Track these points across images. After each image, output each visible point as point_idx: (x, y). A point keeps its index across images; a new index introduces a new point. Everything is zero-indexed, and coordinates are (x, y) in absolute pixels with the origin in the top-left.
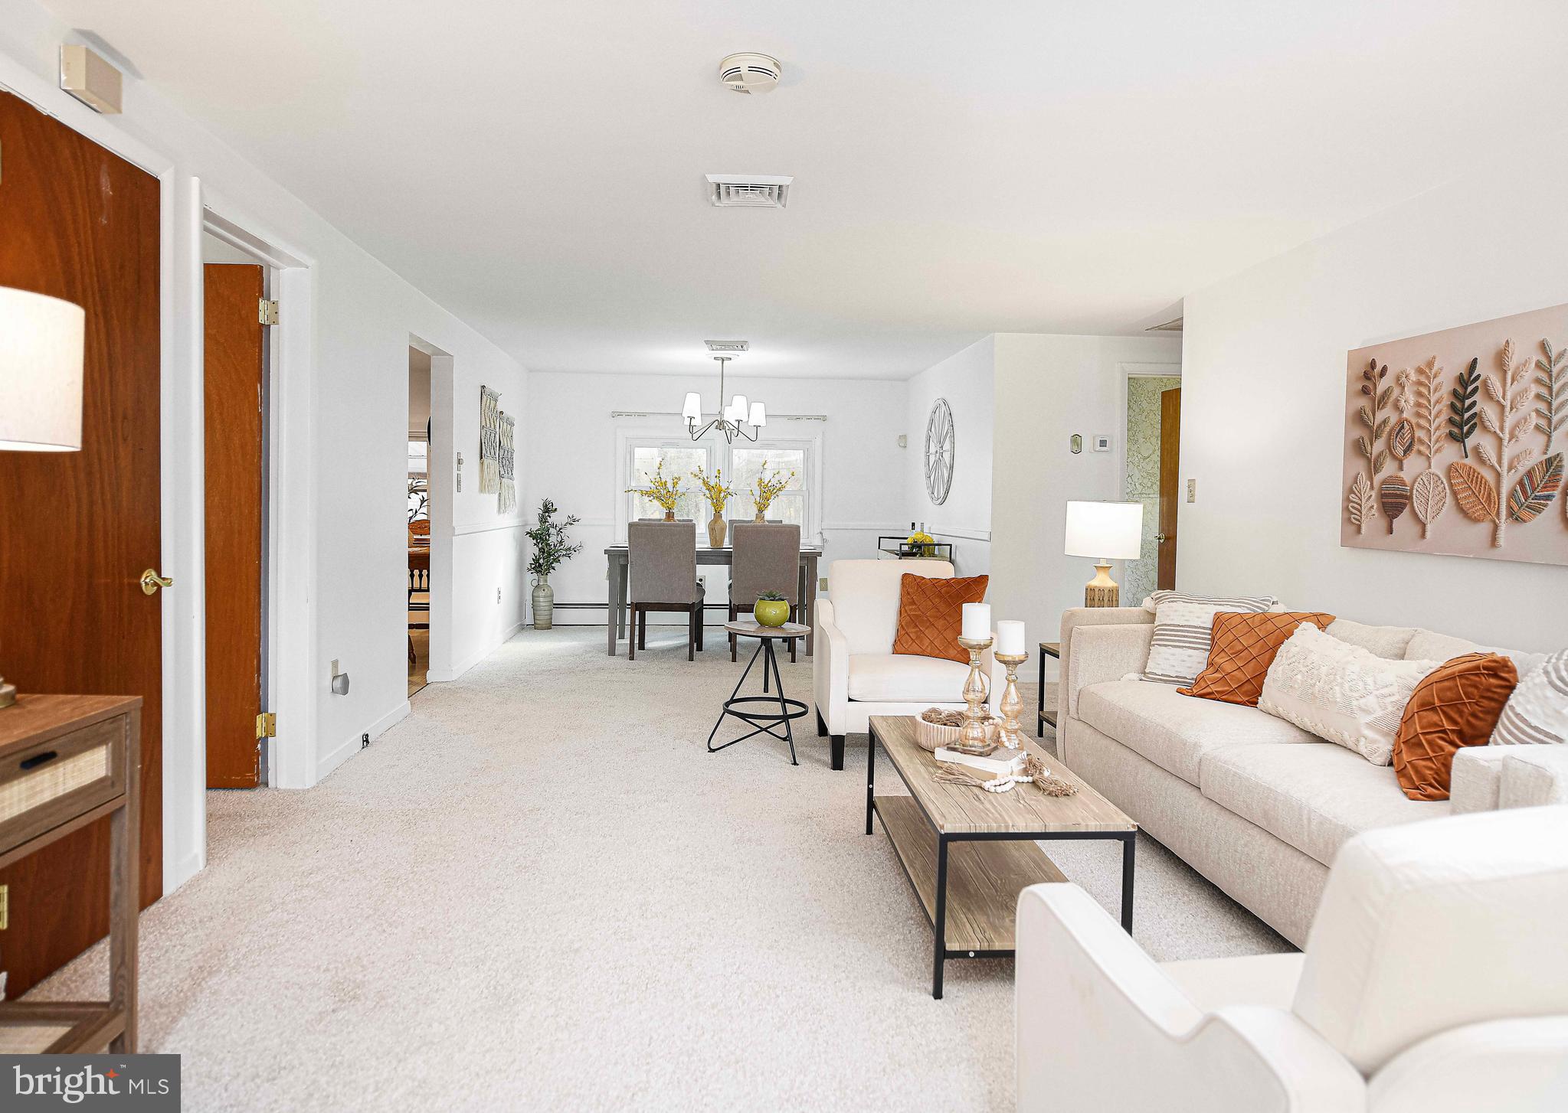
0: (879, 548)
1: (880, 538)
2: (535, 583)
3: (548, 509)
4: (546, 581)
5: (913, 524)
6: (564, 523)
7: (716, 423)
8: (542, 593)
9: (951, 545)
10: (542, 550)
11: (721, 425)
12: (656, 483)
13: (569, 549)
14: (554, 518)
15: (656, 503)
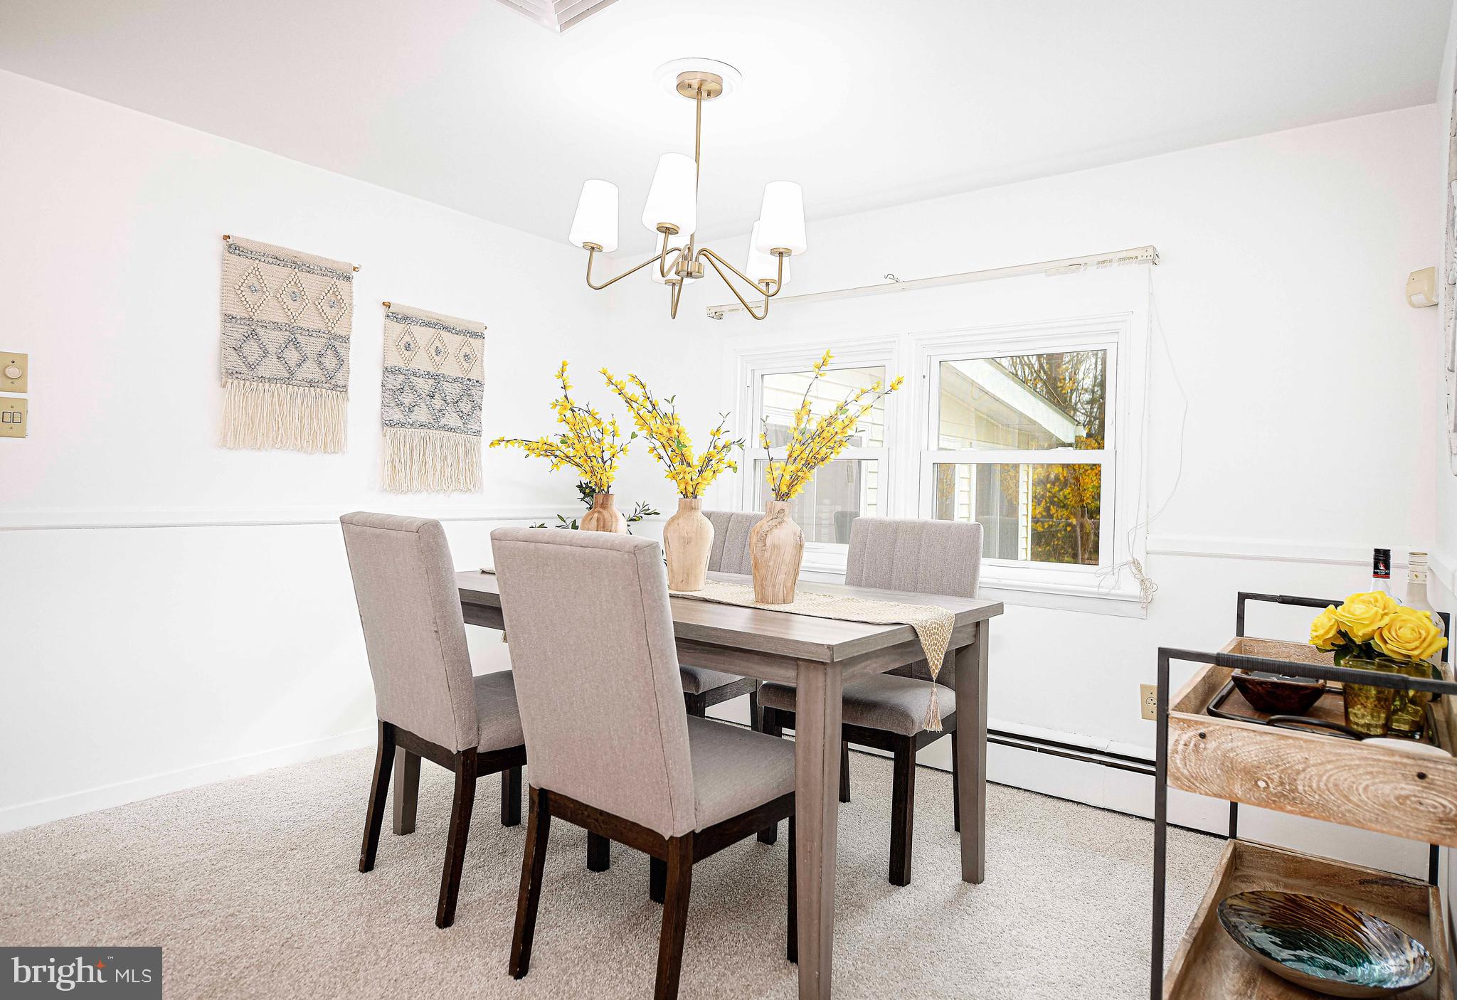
1: (1242, 597)
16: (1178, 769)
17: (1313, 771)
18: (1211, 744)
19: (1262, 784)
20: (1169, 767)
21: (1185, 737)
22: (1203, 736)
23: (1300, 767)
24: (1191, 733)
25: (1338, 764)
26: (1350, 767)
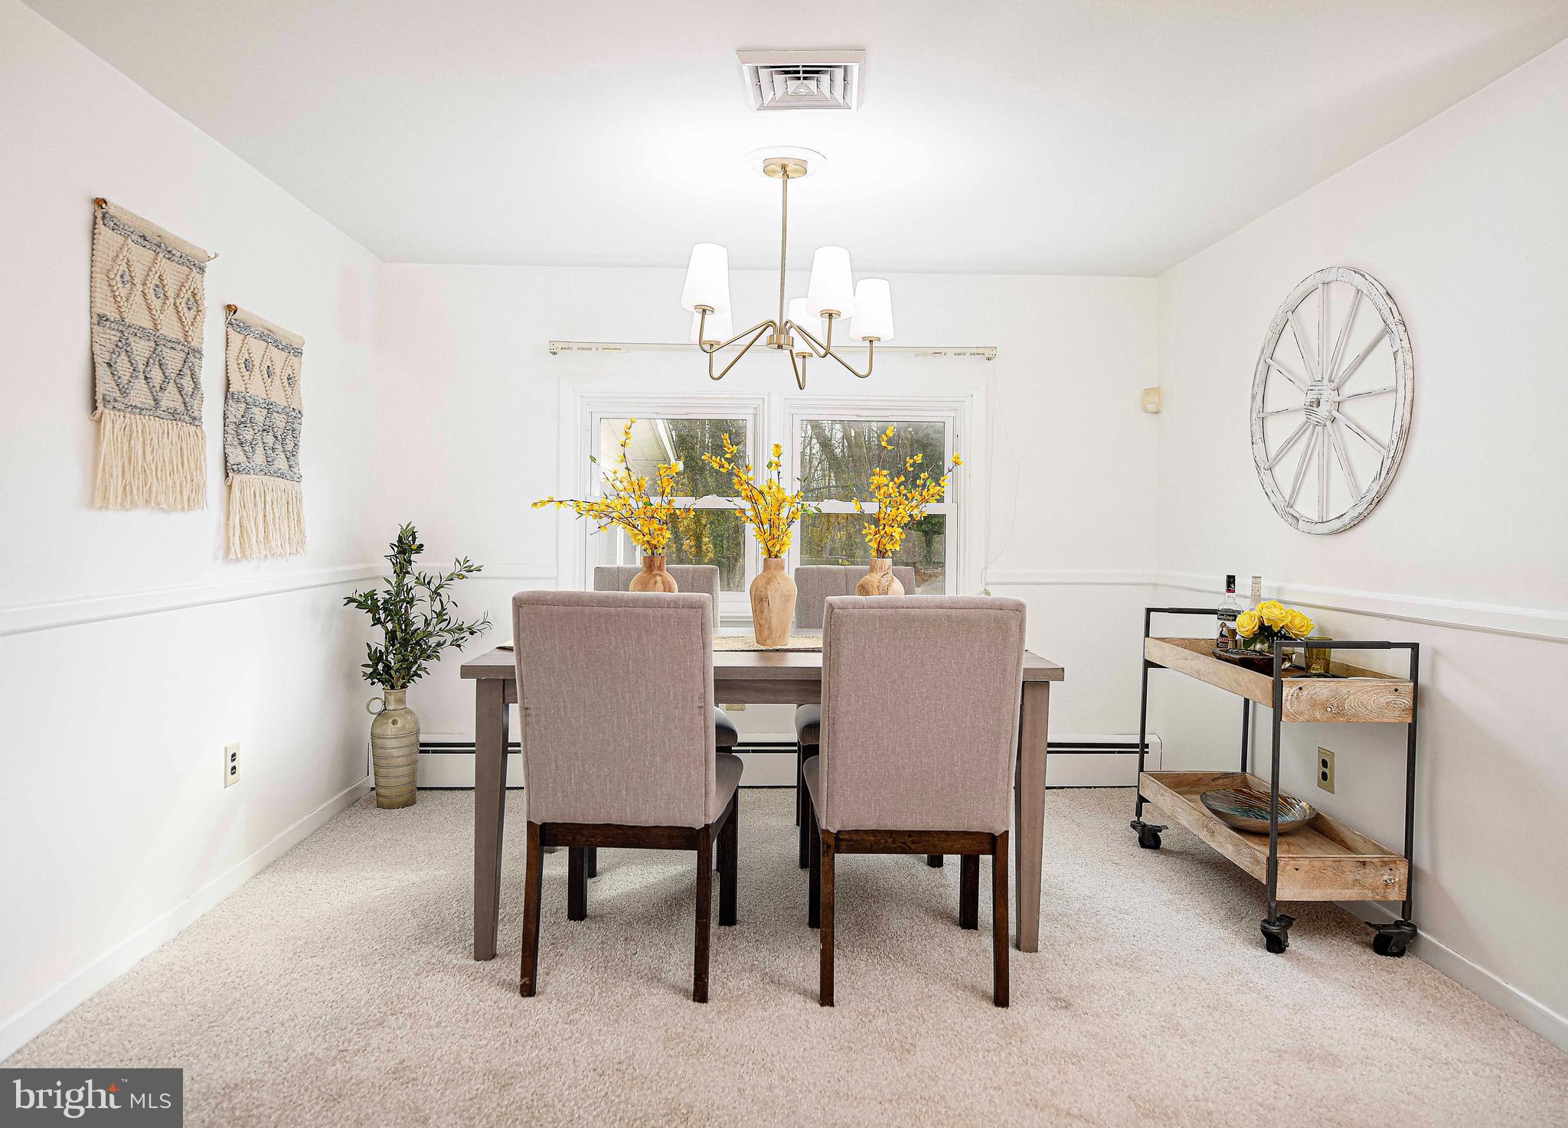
0: (1147, 635)
1: (1149, 611)
2: (377, 706)
3: (406, 547)
4: (401, 701)
5: (1231, 580)
6: (446, 575)
7: (770, 331)
8: (390, 729)
9: (1415, 647)
10: (391, 636)
11: (779, 333)
12: (618, 484)
13: (461, 629)
14: (420, 564)
15: (620, 531)
16: (1288, 710)
17: (1351, 697)
18: (1305, 693)
19: (1329, 709)
20: (1283, 710)
21: (1292, 691)
22: (1301, 689)
23: (1346, 697)
24: (1295, 688)
25: (1363, 691)
26: (1368, 692)
